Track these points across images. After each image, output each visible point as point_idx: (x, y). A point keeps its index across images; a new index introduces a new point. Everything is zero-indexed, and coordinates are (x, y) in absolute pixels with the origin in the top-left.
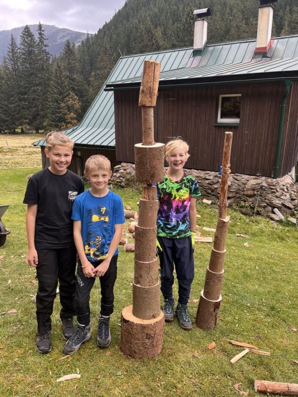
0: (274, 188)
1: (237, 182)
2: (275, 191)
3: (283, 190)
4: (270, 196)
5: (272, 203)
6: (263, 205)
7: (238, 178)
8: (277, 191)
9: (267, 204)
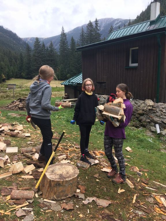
0: (154, 109)
1: (136, 105)
2: (155, 111)
3: (162, 111)
4: (152, 115)
5: (153, 120)
6: (147, 121)
7: (137, 102)
8: (157, 111)
9: (151, 120)
